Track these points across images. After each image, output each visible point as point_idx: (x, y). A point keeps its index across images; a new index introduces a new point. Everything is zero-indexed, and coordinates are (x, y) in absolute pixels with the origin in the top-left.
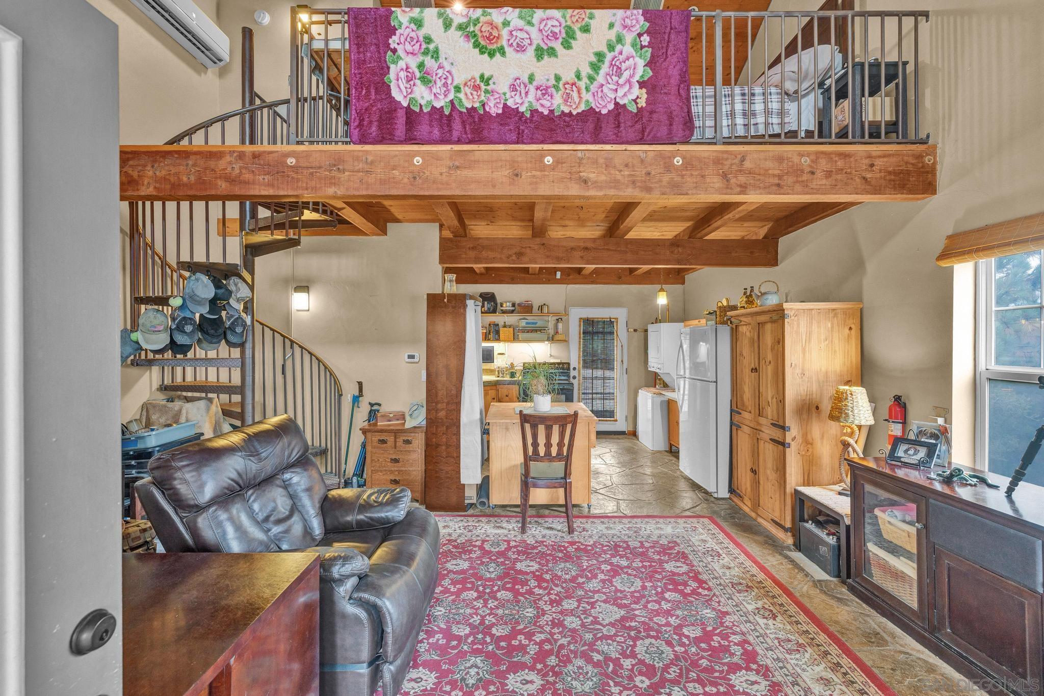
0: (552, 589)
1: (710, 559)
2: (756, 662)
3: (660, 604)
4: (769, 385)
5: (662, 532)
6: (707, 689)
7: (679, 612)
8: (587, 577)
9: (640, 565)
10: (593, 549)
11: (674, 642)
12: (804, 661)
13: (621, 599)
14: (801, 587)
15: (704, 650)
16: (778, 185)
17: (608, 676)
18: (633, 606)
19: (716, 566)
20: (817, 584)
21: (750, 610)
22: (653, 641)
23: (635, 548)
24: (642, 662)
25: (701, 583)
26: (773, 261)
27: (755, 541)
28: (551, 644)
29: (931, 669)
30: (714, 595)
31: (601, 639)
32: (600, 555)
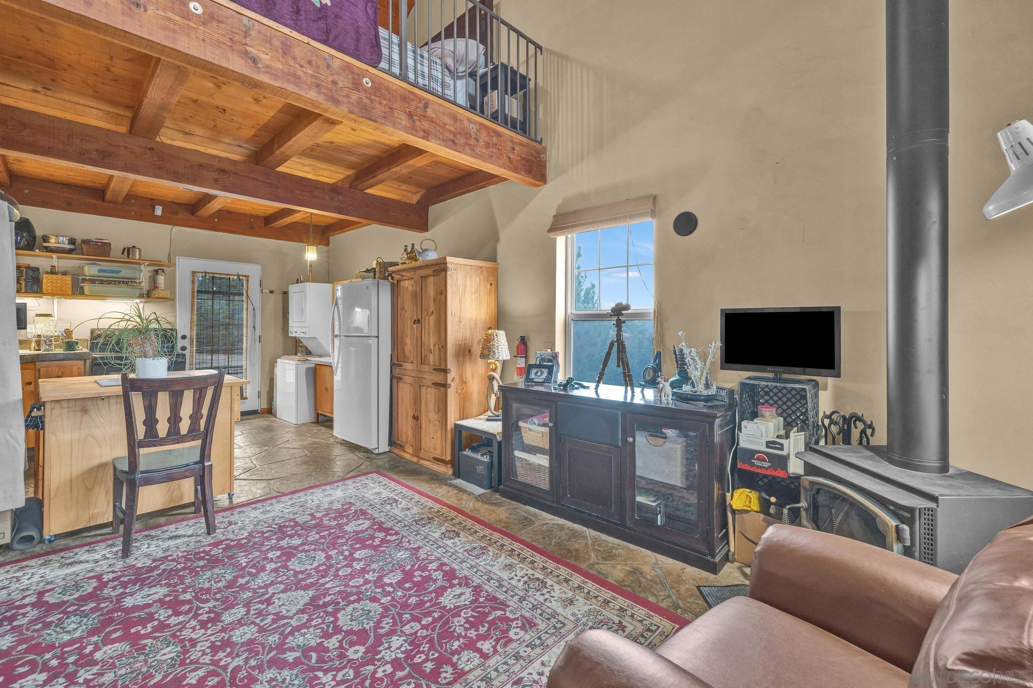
0: (199, 608)
1: (388, 507)
2: (456, 577)
3: (351, 566)
4: (431, 333)
5: (333, 498)
6: (423, 622)
7: (374, 566)
8: (250, 574)
9: (318, 536)
10: (250, 541)
11: (378, 596)
12: (490, 559)
13: (304, 579)
14: (469, 505)
15: (410, 589)
16: (453, 141)
17: (312, 669)
18: (322, 581)
19: (397, 511)
20: (479, 498)
21: (437, 537)
22: (356, 605)
23: (306, 522)
24: (350, 632)
25: (387, 531)
26: (422, 225)
27: (423, 481)
28: (218, 675)
29: (562, 528)
30: (403, 536)
31: (291, 633)
32: (262, 544)
